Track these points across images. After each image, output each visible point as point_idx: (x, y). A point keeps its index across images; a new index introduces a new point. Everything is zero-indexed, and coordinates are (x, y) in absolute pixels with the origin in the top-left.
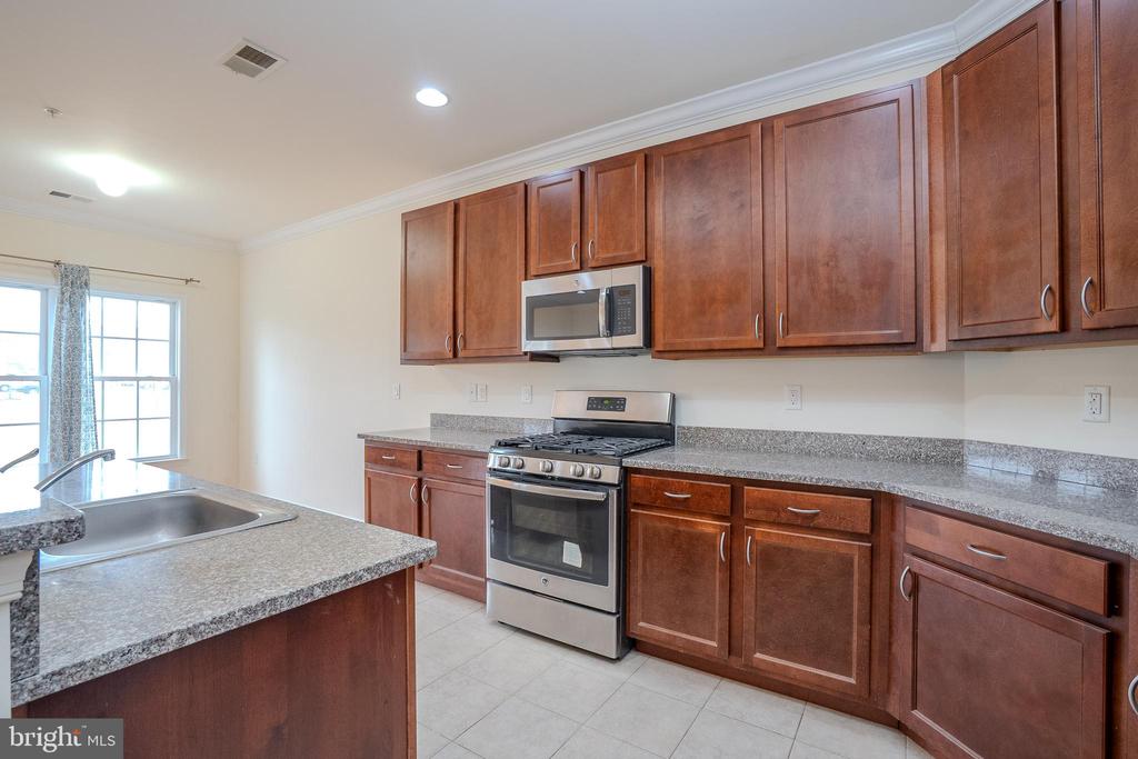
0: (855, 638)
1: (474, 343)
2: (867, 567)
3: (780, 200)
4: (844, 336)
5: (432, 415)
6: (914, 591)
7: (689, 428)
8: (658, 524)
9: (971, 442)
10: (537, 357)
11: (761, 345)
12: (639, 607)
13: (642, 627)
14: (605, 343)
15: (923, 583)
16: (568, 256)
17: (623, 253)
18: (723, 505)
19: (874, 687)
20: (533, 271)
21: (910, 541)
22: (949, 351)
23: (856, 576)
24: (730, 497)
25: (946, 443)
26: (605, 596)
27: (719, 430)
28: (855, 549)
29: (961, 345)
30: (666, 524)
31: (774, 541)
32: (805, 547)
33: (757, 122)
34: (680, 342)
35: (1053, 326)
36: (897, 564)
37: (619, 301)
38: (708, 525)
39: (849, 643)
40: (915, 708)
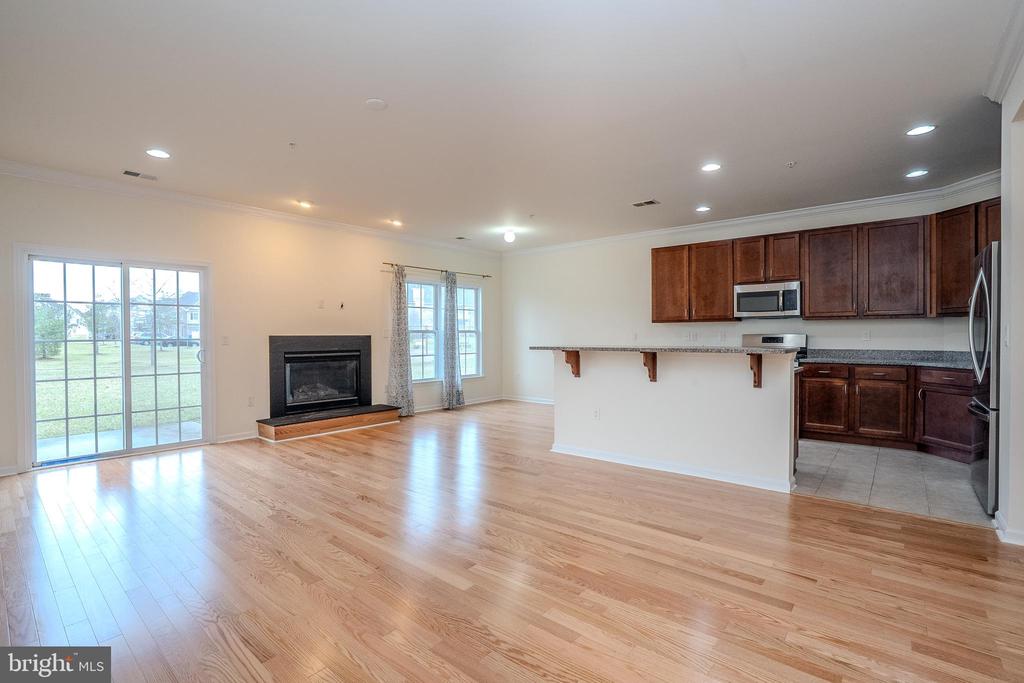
0: (901, 417)
1: (701, 313)
2: (905, 392)
3: (865, 258)
6: (924, 396)
7: (814, 350)
8: (815, 384)
10: (740, 319)
11: (856, 315)
12: (807, 417)
13: (808, 424)
14: (780, 313)
15: (927, 393)
16: (759, 275)
17: (789, 276)
18: (846, 374)
19: (908, 433)
20: (738, 280)
21: (923, 380)
22: (937, 317)
23: (901, 396)
24: (848, 371)
25: (935, 352)
28: (901, 387)
29: (942, 315)
30: (819, 383)
31: (869, 386)
32: (881, 387)
33: (855, 225)
37: (788, 296)
39: (899, 419)
40: (924, 435)
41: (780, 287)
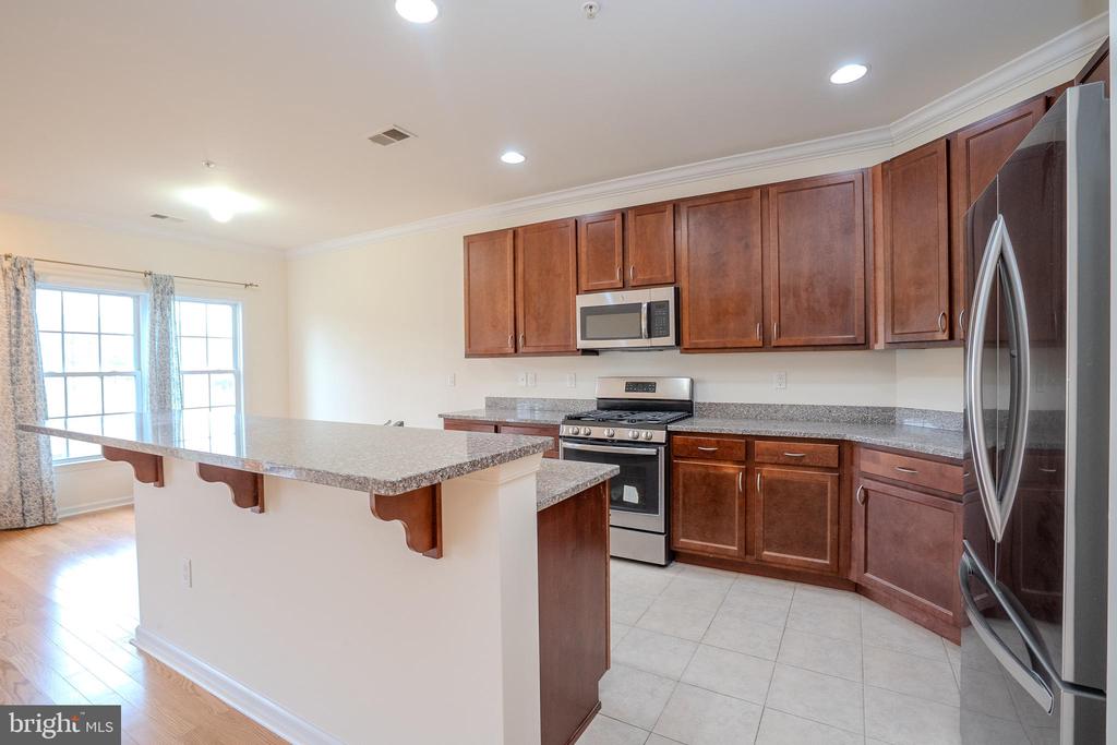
0: (829, 534)
1: (532, 341)
2: (836, 488)
3: (774, 244)
4: (819, 339)
5: (487, 398)
6: (866, 500)
7: (704, 404)
8: (694, 470)
9: (900, 409)
10: (586, 352)
11: (761, 345)
12: (680, 528)
13: (683, 542)
14: (644, 342)
15: (871, 493)
16: (613, 277)
17: (658, 277)
18: (741, 454)
19: (841, 564)
20: (583, 286)
21: (863, 469)
22: (886, 349)
23: (829, 495)
24: (745, 448)
25: (885, 410)
26: (657, 521)
27: (727, 405)
28: (829, 479)
29: (893, 345)
30: (699, 469)
31: (776, 476)
32: (796, 478)
33: (757, 187)
34: (701, 342)
35: (945, 336)
36: (854, 486)
37: (656, 312)
38: (729, 468)
39: (825, 538)
40: (866, 571)
41: (644, 297)
